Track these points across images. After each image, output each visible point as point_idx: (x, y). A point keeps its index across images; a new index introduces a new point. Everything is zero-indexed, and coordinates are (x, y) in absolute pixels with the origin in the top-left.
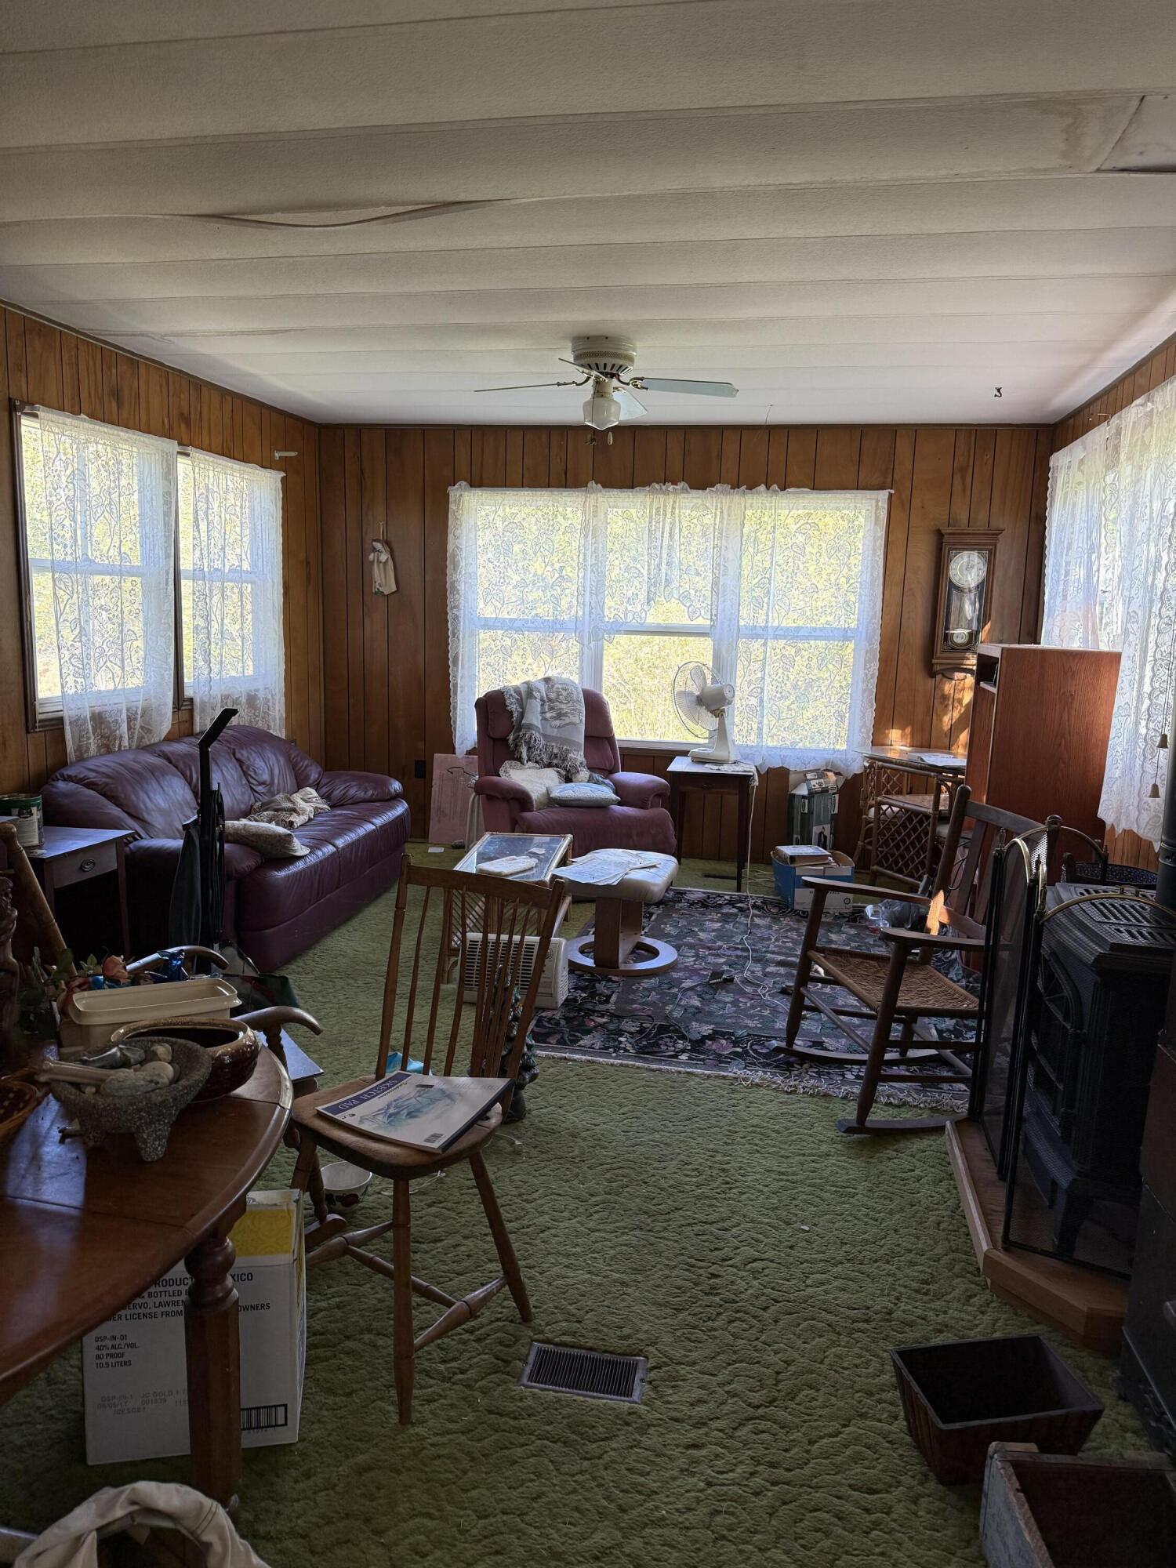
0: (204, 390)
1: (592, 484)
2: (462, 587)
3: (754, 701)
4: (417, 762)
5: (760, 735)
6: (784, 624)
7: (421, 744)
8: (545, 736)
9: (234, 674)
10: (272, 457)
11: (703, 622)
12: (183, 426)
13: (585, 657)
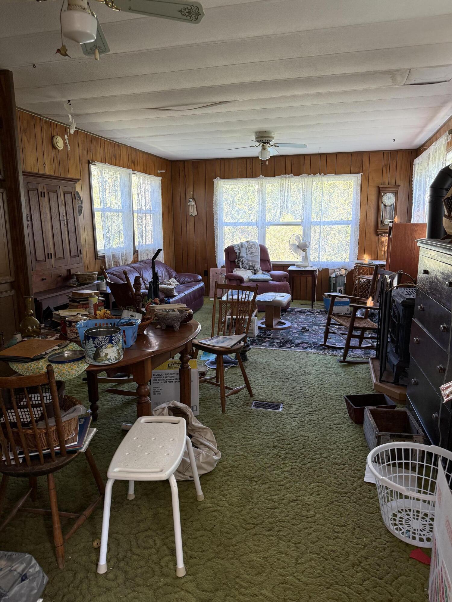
0: (138, 152)
1: (261, 176)
2: (218, 212)
3: (317, 246)
4: (205, 271)
5: (319, 258)
6: (327, 220)
7: (206, 265)
8: (247, 260)
9: (149, 243)
10: (157, 173)
11: (299, 221)
12: (133, 165)
13: (260, 234)
